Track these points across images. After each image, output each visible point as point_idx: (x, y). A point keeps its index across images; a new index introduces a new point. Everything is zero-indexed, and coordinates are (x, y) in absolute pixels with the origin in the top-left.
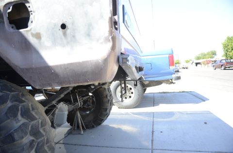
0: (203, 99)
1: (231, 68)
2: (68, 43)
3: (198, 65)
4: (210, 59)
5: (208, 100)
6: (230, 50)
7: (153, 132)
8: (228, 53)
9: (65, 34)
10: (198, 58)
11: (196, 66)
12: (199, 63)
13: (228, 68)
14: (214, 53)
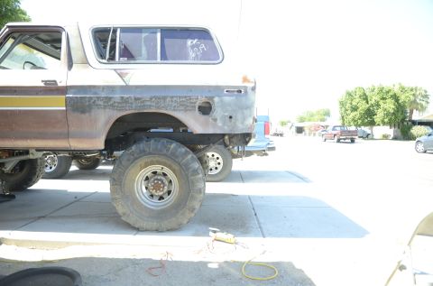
1: (347, 141)
2: (231, 126)
4: (319, 123)
6: (348, 112)
9: (231, 121)
12: (302, 129)
13: (342, 140)
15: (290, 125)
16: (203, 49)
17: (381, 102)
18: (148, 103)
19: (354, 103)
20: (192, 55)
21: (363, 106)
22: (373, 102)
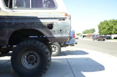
0: (87, 53)
1: (102, 40)
2: (61, 34)
3: (84, 37)
4: (91, 34)
5: (89, 54)
6: (102, 30)
7: (68, 62)
8: (101, 31)
9: (61, 32)
10: (85, 33)
11: (83, 37)
12: (85, 36)
13: (100, 40)
14: (94, 30)
15: (80, 35)
16: (49, 3)
17: (114, 26)
18: (27, 25)
19: (104, 26)
20: (44, 5)
21: (107, 27)
22: (111, 26)
